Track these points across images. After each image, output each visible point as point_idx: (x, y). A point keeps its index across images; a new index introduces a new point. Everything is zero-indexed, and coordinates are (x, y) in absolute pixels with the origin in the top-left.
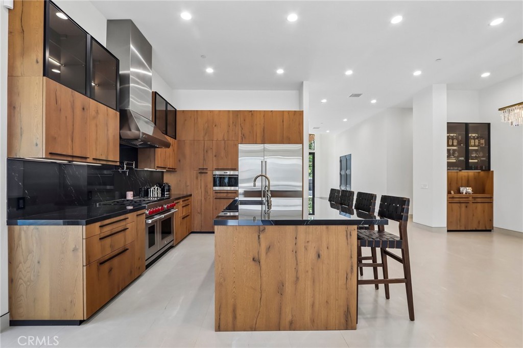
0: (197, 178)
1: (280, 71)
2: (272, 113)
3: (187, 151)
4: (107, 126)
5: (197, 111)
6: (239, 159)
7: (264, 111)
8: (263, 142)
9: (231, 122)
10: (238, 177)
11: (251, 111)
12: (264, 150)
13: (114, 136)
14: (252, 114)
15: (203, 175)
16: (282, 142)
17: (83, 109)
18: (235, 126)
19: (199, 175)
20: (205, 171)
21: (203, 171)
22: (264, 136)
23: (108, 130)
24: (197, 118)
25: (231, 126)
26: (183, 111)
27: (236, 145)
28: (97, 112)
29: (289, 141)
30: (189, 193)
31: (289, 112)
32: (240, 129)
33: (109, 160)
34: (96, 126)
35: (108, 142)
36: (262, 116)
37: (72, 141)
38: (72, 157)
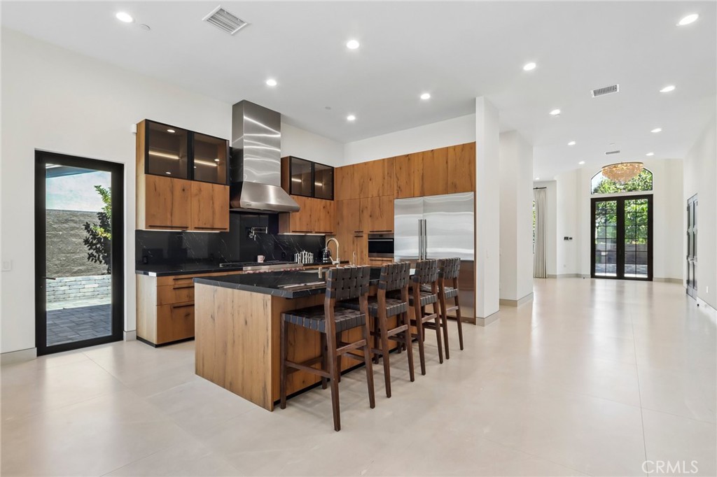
0: (353, 243)
1: (425, 96)
2: (433, 154)
3: (345, 212)
4: (212, 199)
5: (353, 165)
6: (395, 217)
7: (423, 152)
8: (422, 195)
9: (386, 173)
10: (393, 242)
11: (408, 155)
12: (425, 204)
13: (222, 207)
14: (409, 159)
15: (359, 238)
16: (446, 192)
17: (184, 190)
18: (391, 177)
19: (355, 238)
20: (360, 234)
21: (358, 235)
22: (422, 186)
23: (213, 203)
24: (353, 174)
25: (386, 177)
26: (341, 168)
27: (391, 201)
28: (200, 190)
29: (455, 189)
30: (346, 260)
31: (455, 147)
32: (395, 179)
33: (215, 227)
34: (199, 201)
35: (214, 213)
36: (421, 158)
37: (171, 215)
38: (172, 227)
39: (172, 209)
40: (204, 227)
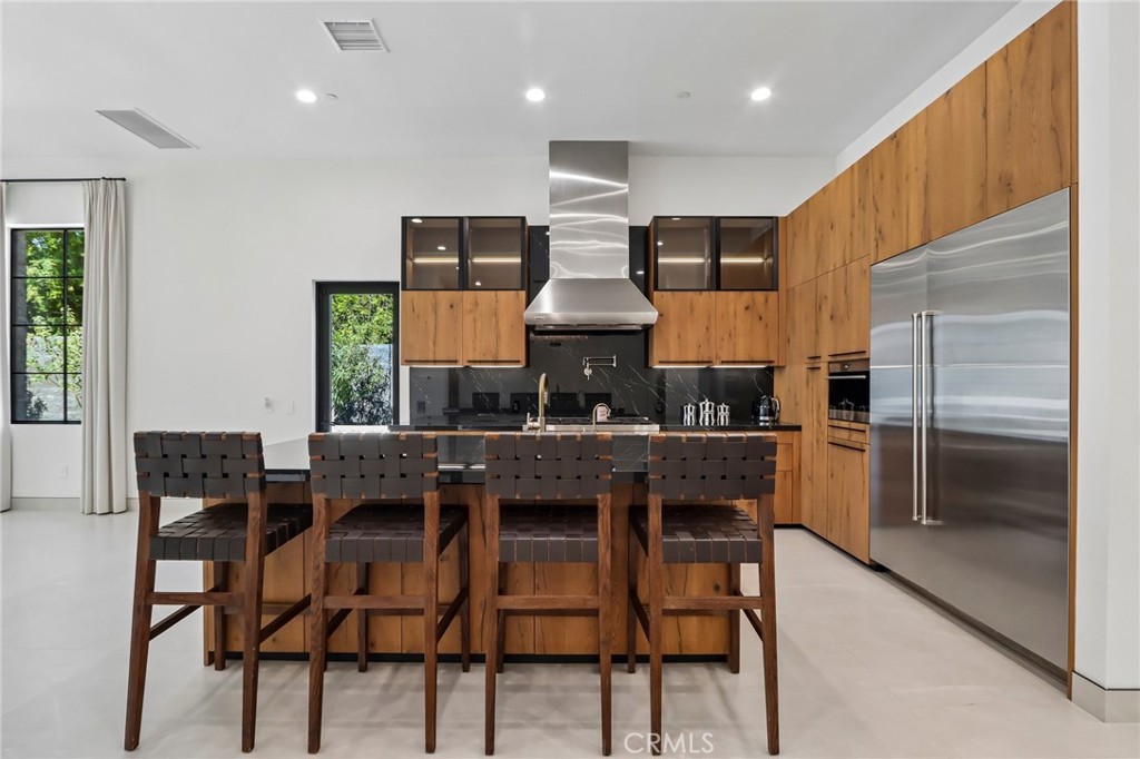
2: (950, 102)
4: (496, 315)
8: (926, 238)
9: (856, 200)
11: (895, 135)
13: (512, 326)
14: (897, 143)
15: (814, 374)
16: (983, 212)
17: (452, 306)
18: (864, 208)
19: (810, 373)
20: (817, 364)
21: (813, 365)
22: (925, 212)
23: (497, 322)
24: (808, 221)
25: (856, 212)
27: (865, 271)
28: (477, 304)
31: (1006, 52)
32: (873, 211)
33: (499, 359)
34: (475, 320)
35: (498, 337)
36: (922, 130)
37: (435, 344)
38: (435, 362)
39: (435, 336)
40: (483, 359)
